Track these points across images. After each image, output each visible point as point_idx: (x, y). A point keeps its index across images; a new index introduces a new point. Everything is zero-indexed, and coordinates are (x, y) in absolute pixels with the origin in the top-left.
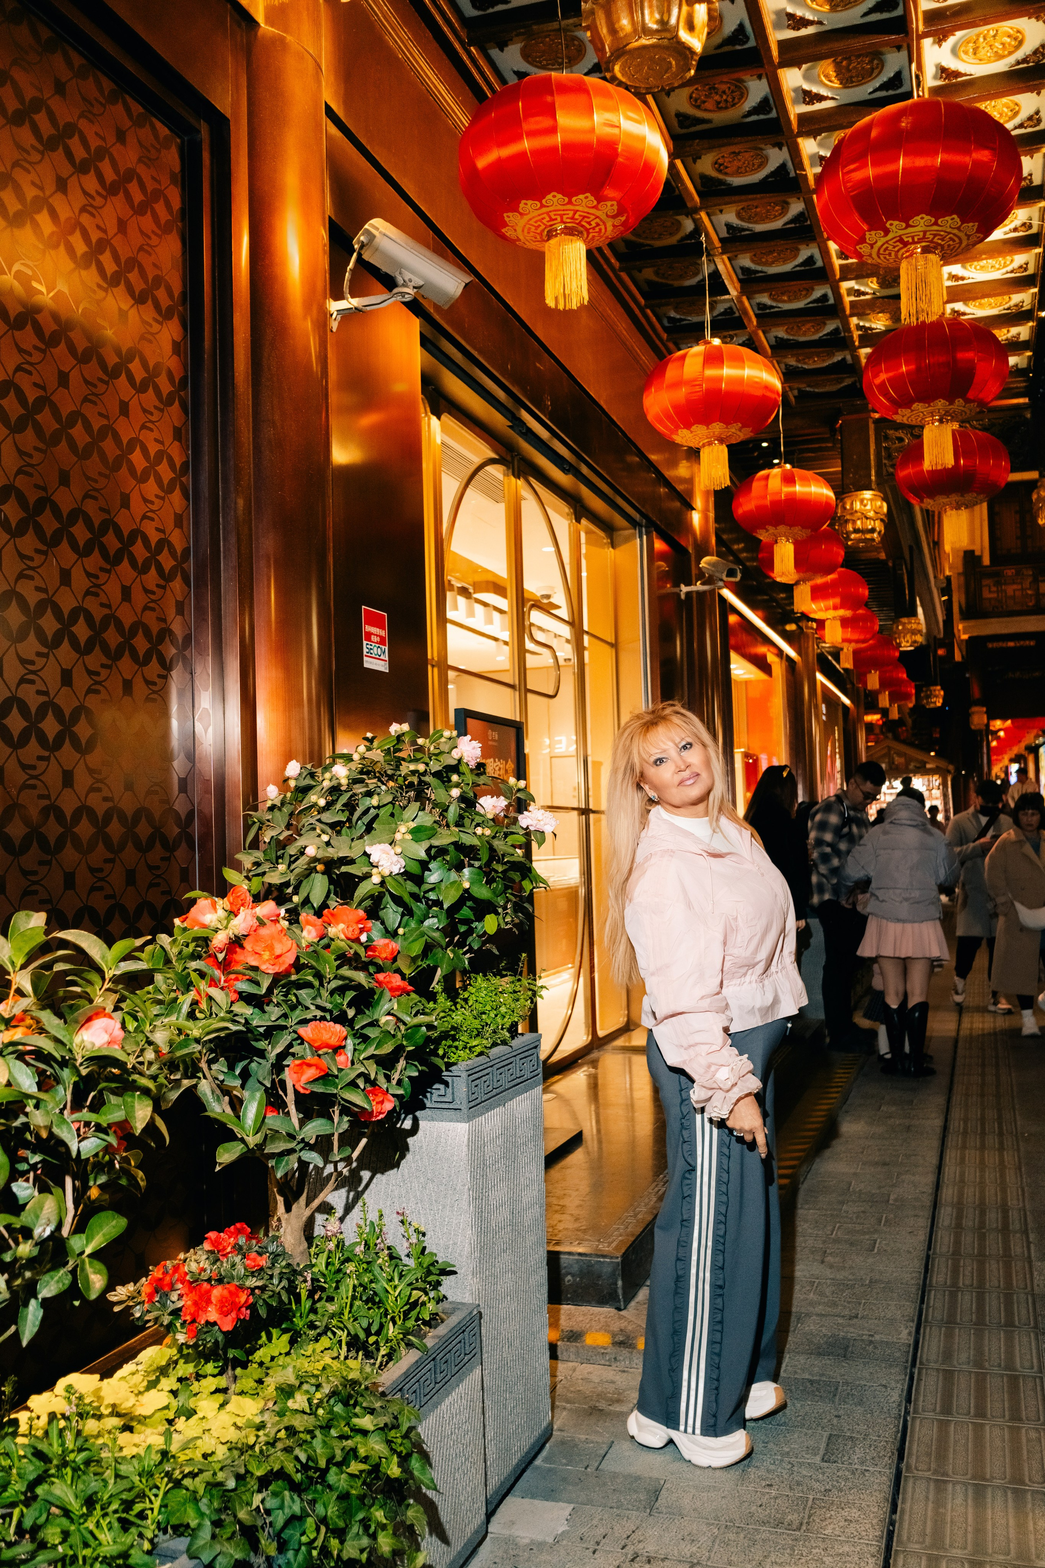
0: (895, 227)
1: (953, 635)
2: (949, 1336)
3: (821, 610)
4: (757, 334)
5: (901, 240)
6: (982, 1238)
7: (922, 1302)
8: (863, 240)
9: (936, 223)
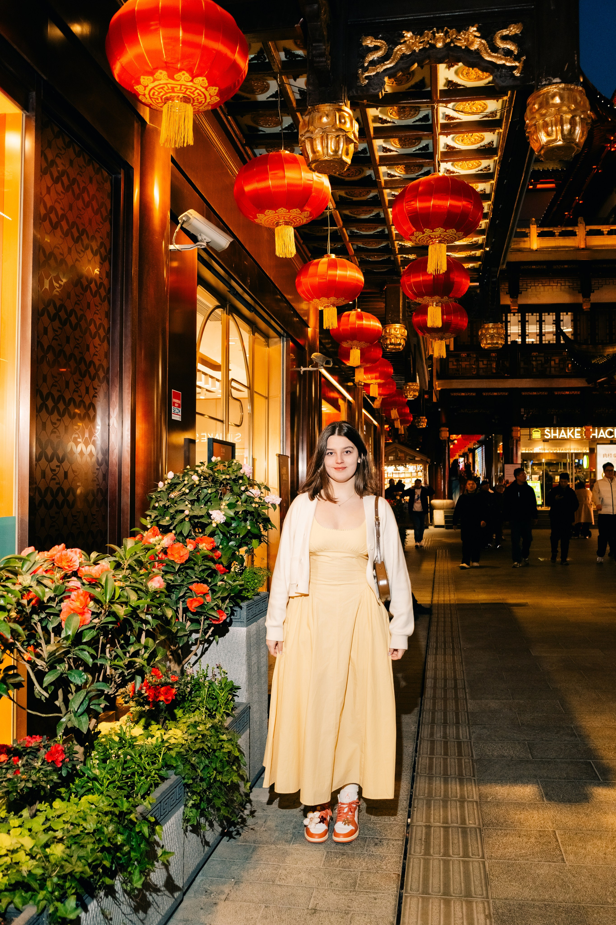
0: (428, 231)
1: (433, 388)
2: (432, 728)
3: (368, 379)
4: (348, 245)
5: (430, 237)
6: (445, 691)
7: (420, 717)
8: (413, 234)
9: (445, 232)
